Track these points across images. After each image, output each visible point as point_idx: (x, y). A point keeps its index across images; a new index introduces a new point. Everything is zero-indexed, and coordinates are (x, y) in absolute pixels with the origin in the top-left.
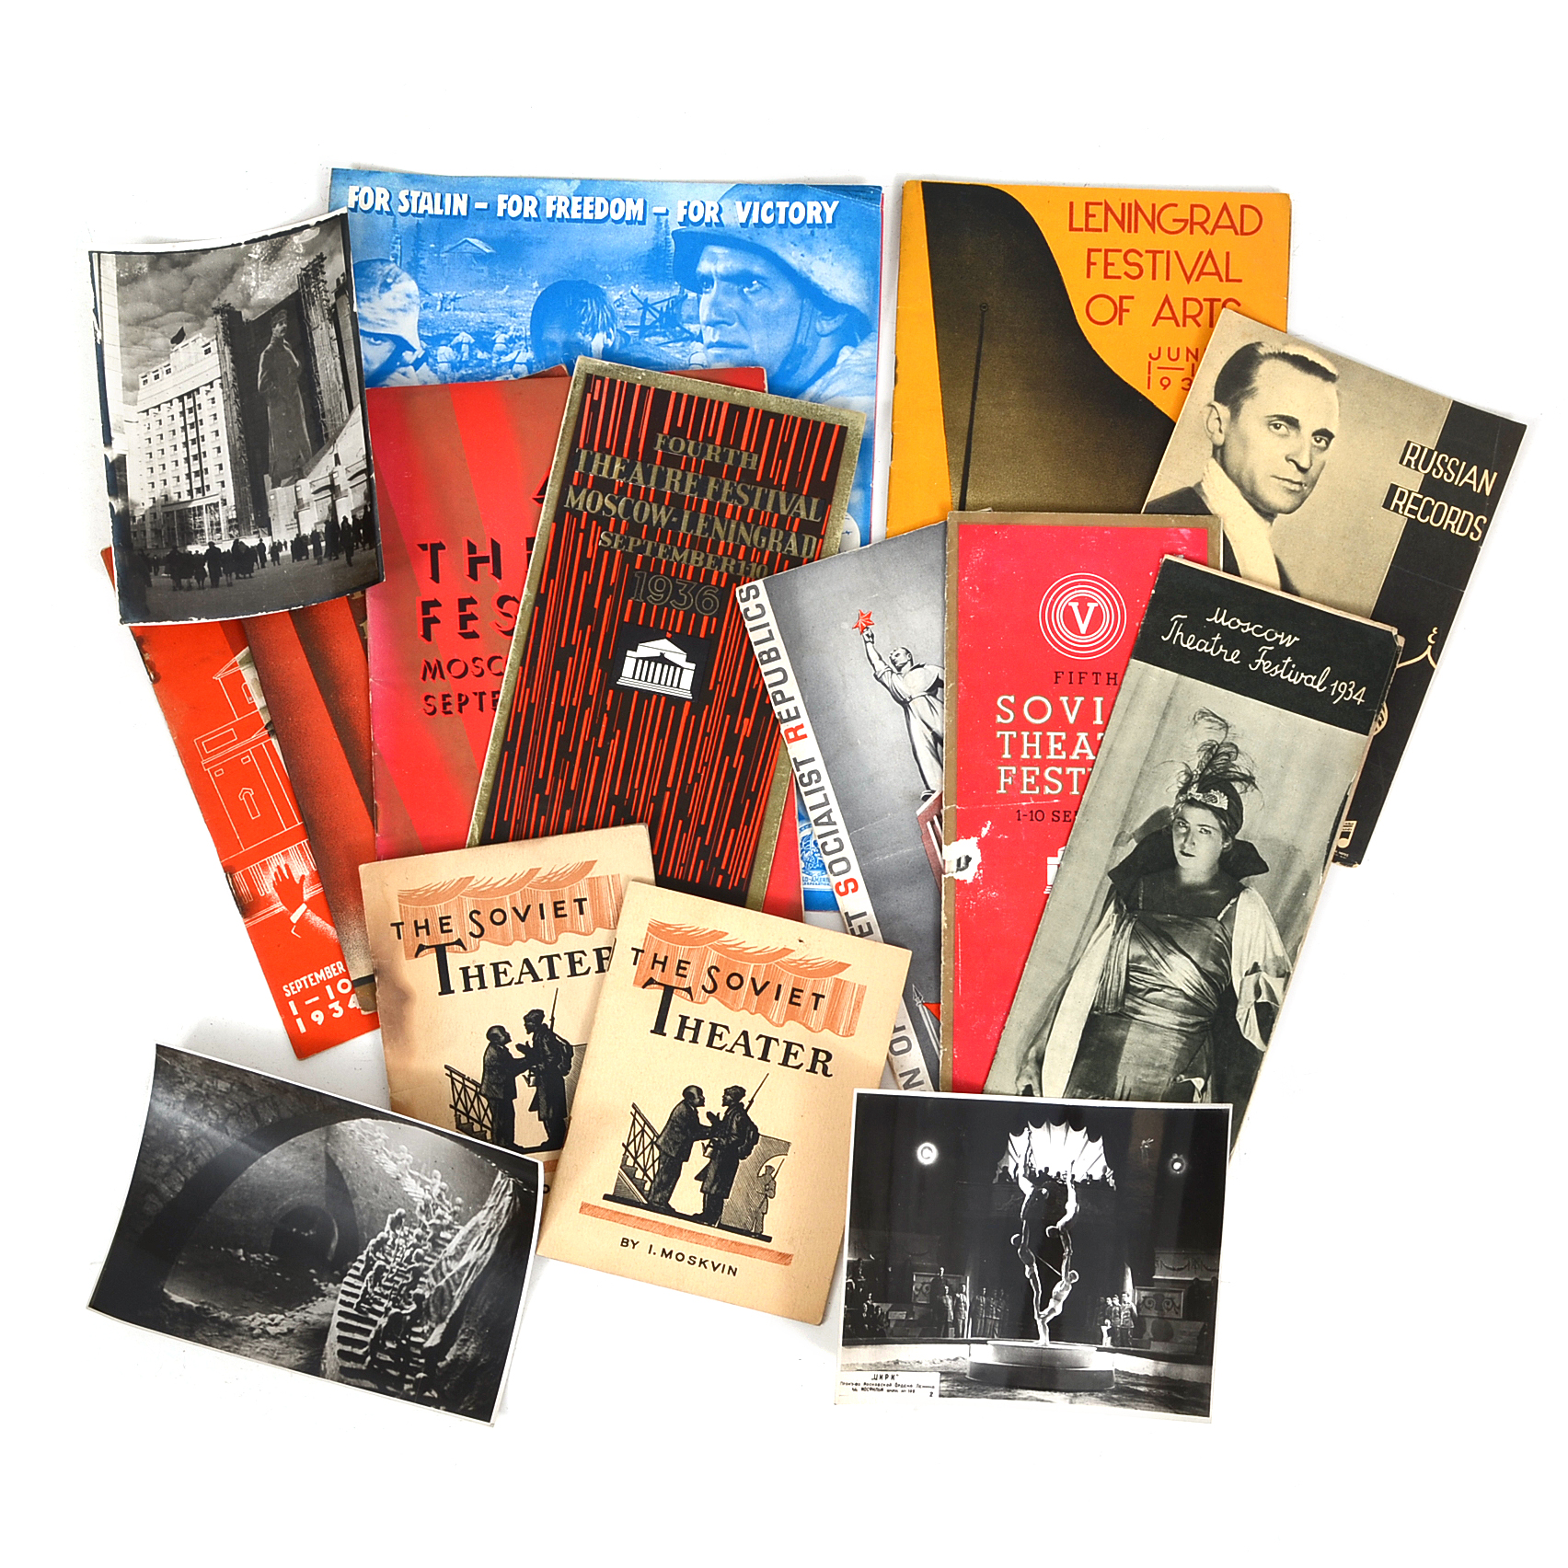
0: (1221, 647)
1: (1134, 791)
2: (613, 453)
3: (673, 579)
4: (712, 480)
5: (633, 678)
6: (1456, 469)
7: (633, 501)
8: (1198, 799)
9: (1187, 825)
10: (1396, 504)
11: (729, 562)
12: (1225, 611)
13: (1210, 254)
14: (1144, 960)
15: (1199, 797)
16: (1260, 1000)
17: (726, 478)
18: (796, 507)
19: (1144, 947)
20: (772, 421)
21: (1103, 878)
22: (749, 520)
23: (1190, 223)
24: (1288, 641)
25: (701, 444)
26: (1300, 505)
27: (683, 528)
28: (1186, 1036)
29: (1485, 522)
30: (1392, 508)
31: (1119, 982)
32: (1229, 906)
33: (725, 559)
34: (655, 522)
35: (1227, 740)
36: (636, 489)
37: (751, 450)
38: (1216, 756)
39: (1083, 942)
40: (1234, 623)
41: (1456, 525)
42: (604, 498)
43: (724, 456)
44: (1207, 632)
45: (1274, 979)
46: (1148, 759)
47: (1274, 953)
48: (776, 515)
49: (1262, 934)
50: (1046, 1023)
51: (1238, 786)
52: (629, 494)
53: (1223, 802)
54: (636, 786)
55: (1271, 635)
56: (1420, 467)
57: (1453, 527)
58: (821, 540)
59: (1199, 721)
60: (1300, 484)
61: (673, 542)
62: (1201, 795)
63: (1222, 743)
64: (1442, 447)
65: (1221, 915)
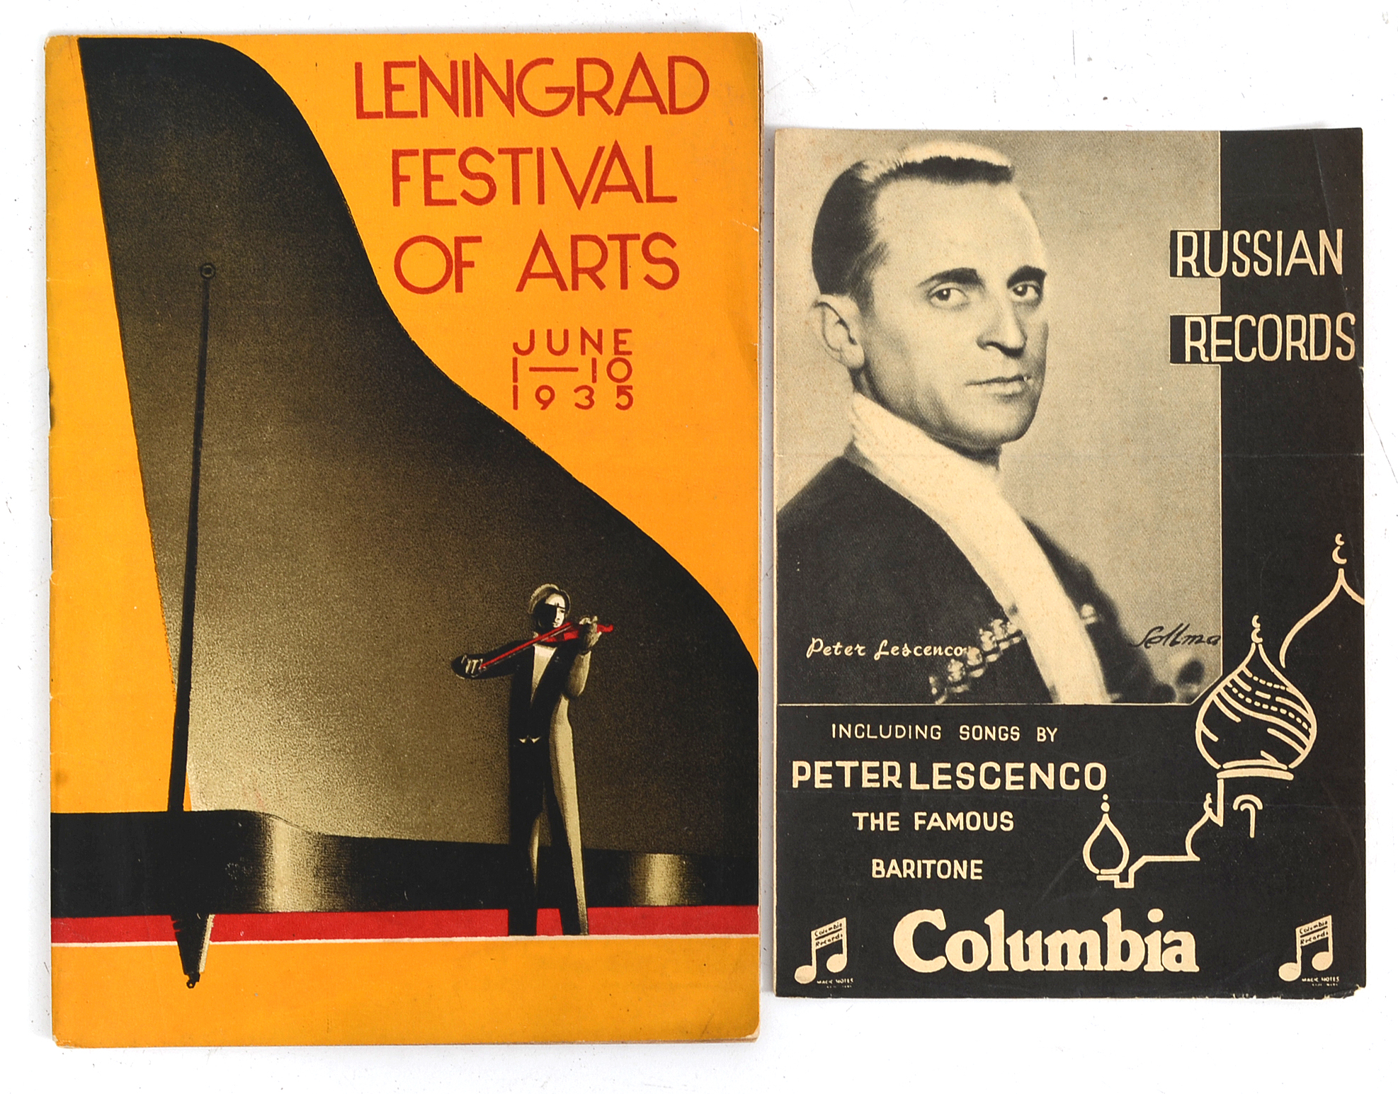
6: (1269, 248)
10: (1193, 348)
13: (617, 152)
23: (577, 94)
26: (1033, 416)
29: (1353, 322)
30: (1188, 358)
41: (1307, 345)
56: (1208, 270)
57: (1303, 350)
60: (1019, 378)
64: (1231, 220)
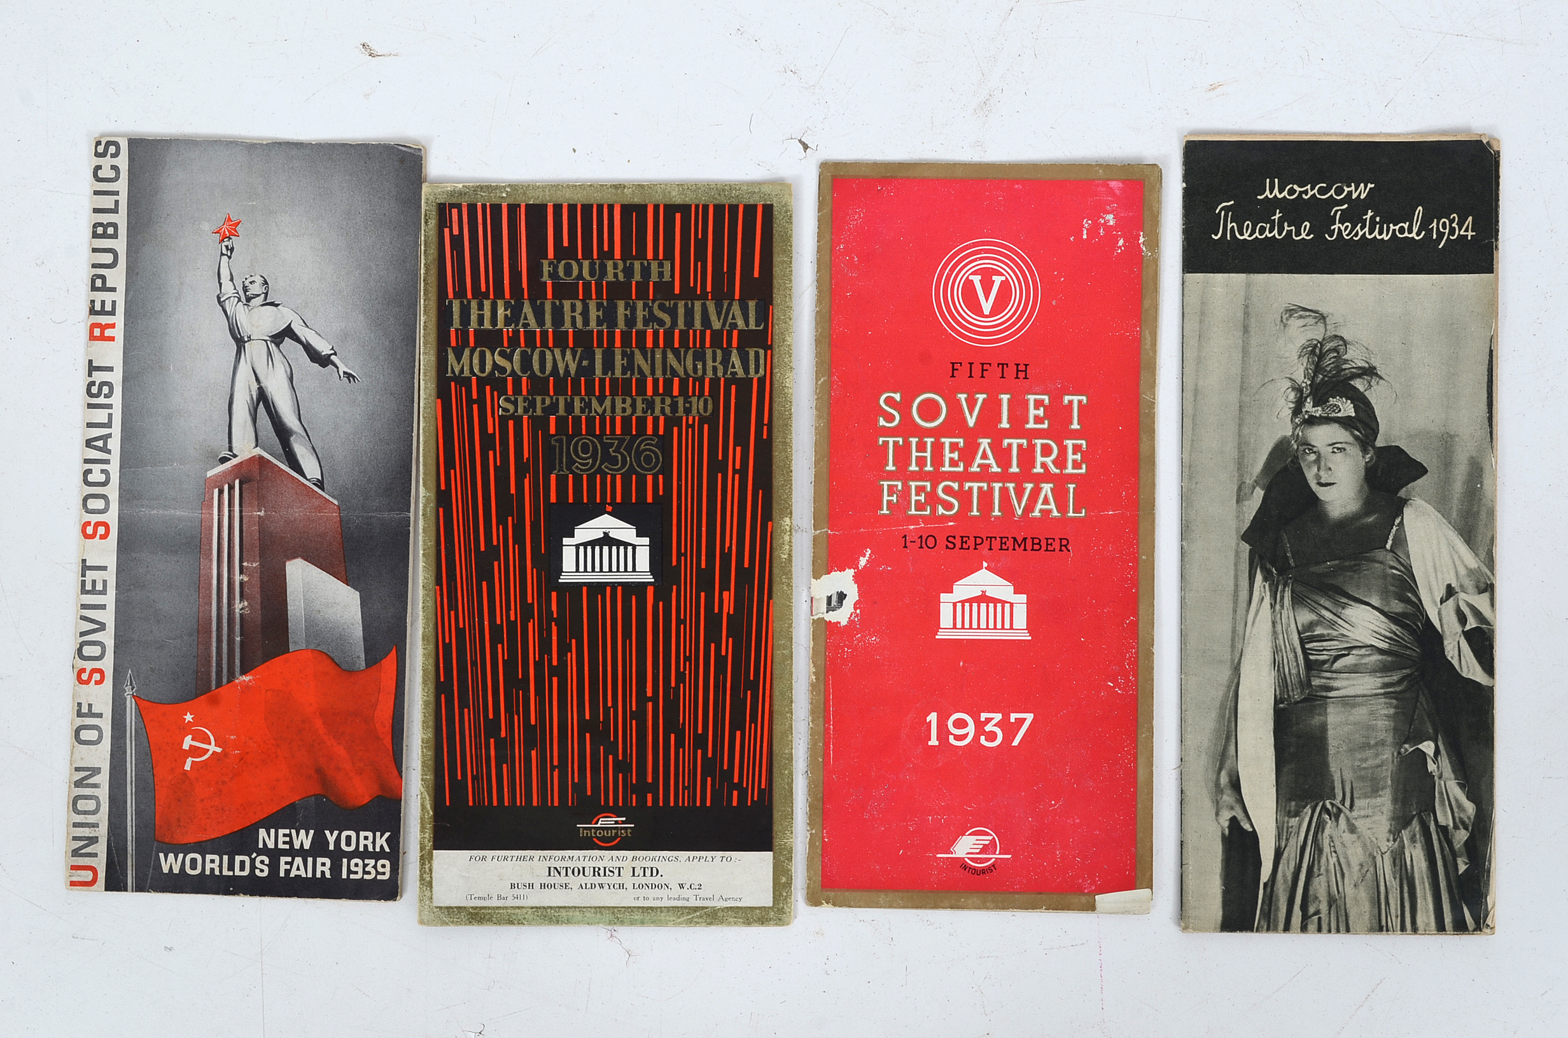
0: (1286, 224)
1: (1239, 430)
2: (492, 296)
3: (600, 437)
4: (621, 305)
5: (577, 571)
7: (529, 351)
8: (1318, 415)
9: (1315, 449)
11: (663, 402)
12: (1276, 180)
14: (1316, 626)
15: (1318, 412)
16: (1468, 628)
17: (637, 299)
18: (731, 316)
19: (1313, 611)
20: (678, 216)
21: (1238, 545)
22: (676, 345)
24: (1362, 191)
25: (597, 262)
27: (598, 371)
28: (1395, 698)
31: (1297, 660)
32: (1395, 528)
33: (658, 399)
34: (561, 372)
35: (1329, 334)
36: (530, 335)
37: (661, 257)
38: (1321, 357)
39: (1240, 629)
40: (1292, 191)
42: (493, 355)
43: (628, 272)
44: (1262, 212)
45: (1477, 597)
46: (1243, 389)
47: (1466, 566)
48: (708, 332)
49: (1444, 549)
50: (1228, 739)
51: (1359, 384)
52: (522, 344)
53: (1347, 409)
54: (610, 704)
55: (1339, 191)
58: (769, 352)
59: (1289, 322)
61: (590, 391)
62: (1320, 408)
63: (1324, 339)
65: (1390, 542)
